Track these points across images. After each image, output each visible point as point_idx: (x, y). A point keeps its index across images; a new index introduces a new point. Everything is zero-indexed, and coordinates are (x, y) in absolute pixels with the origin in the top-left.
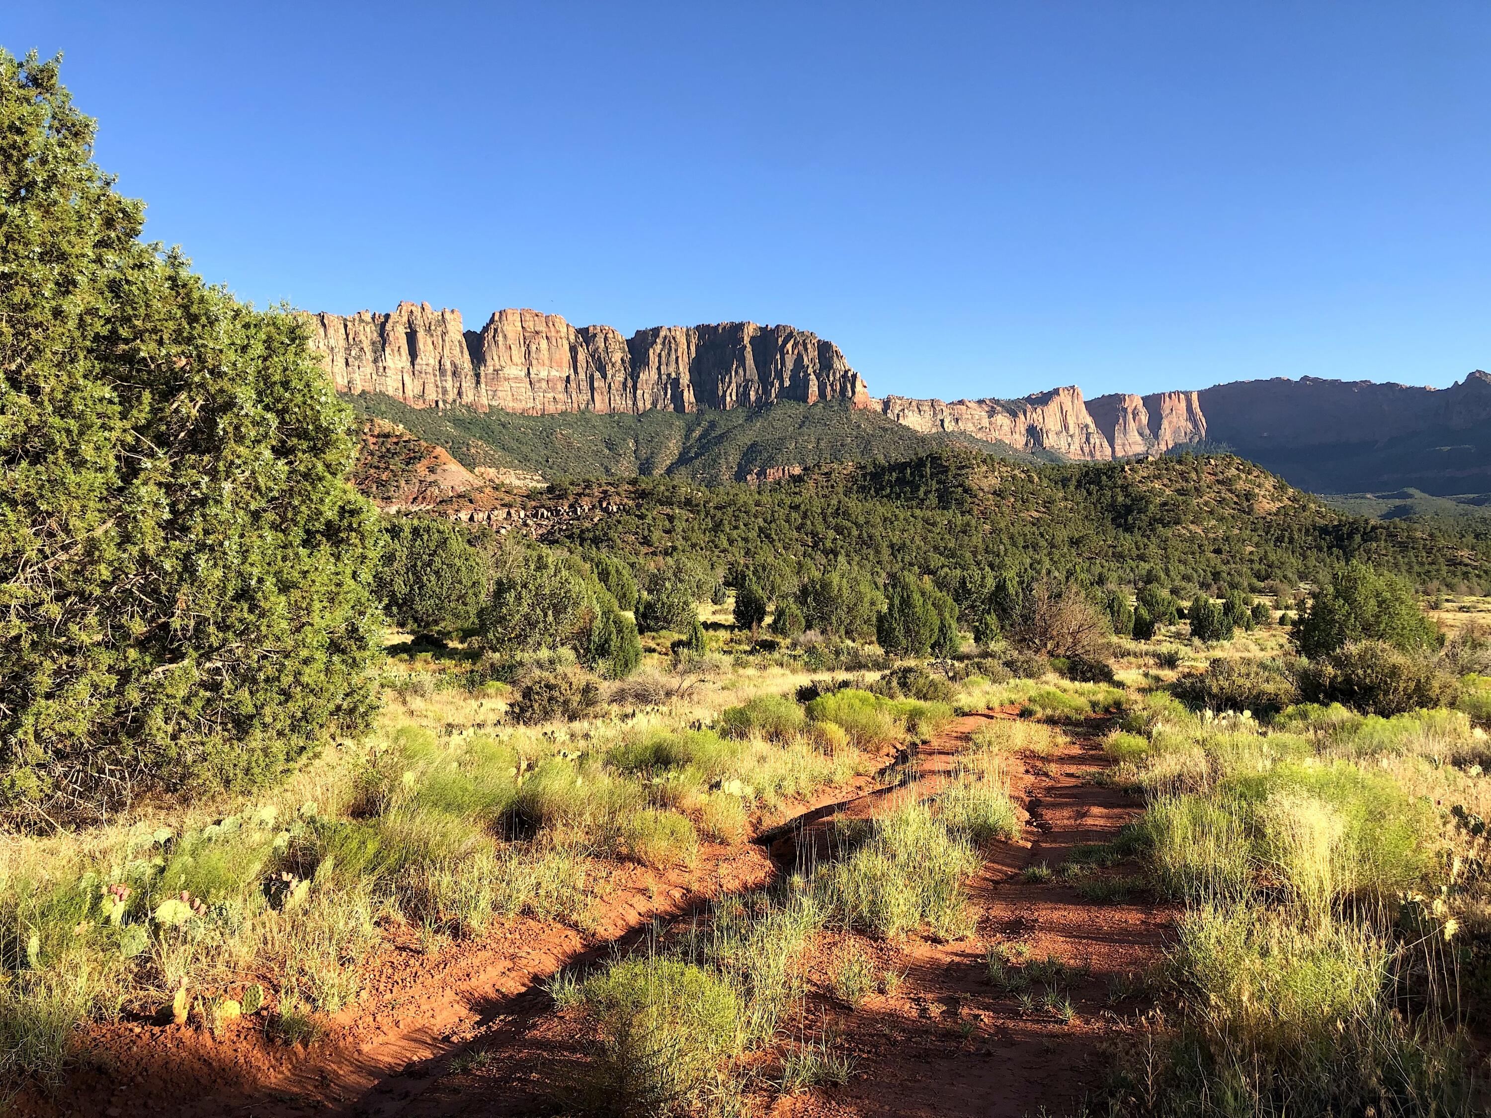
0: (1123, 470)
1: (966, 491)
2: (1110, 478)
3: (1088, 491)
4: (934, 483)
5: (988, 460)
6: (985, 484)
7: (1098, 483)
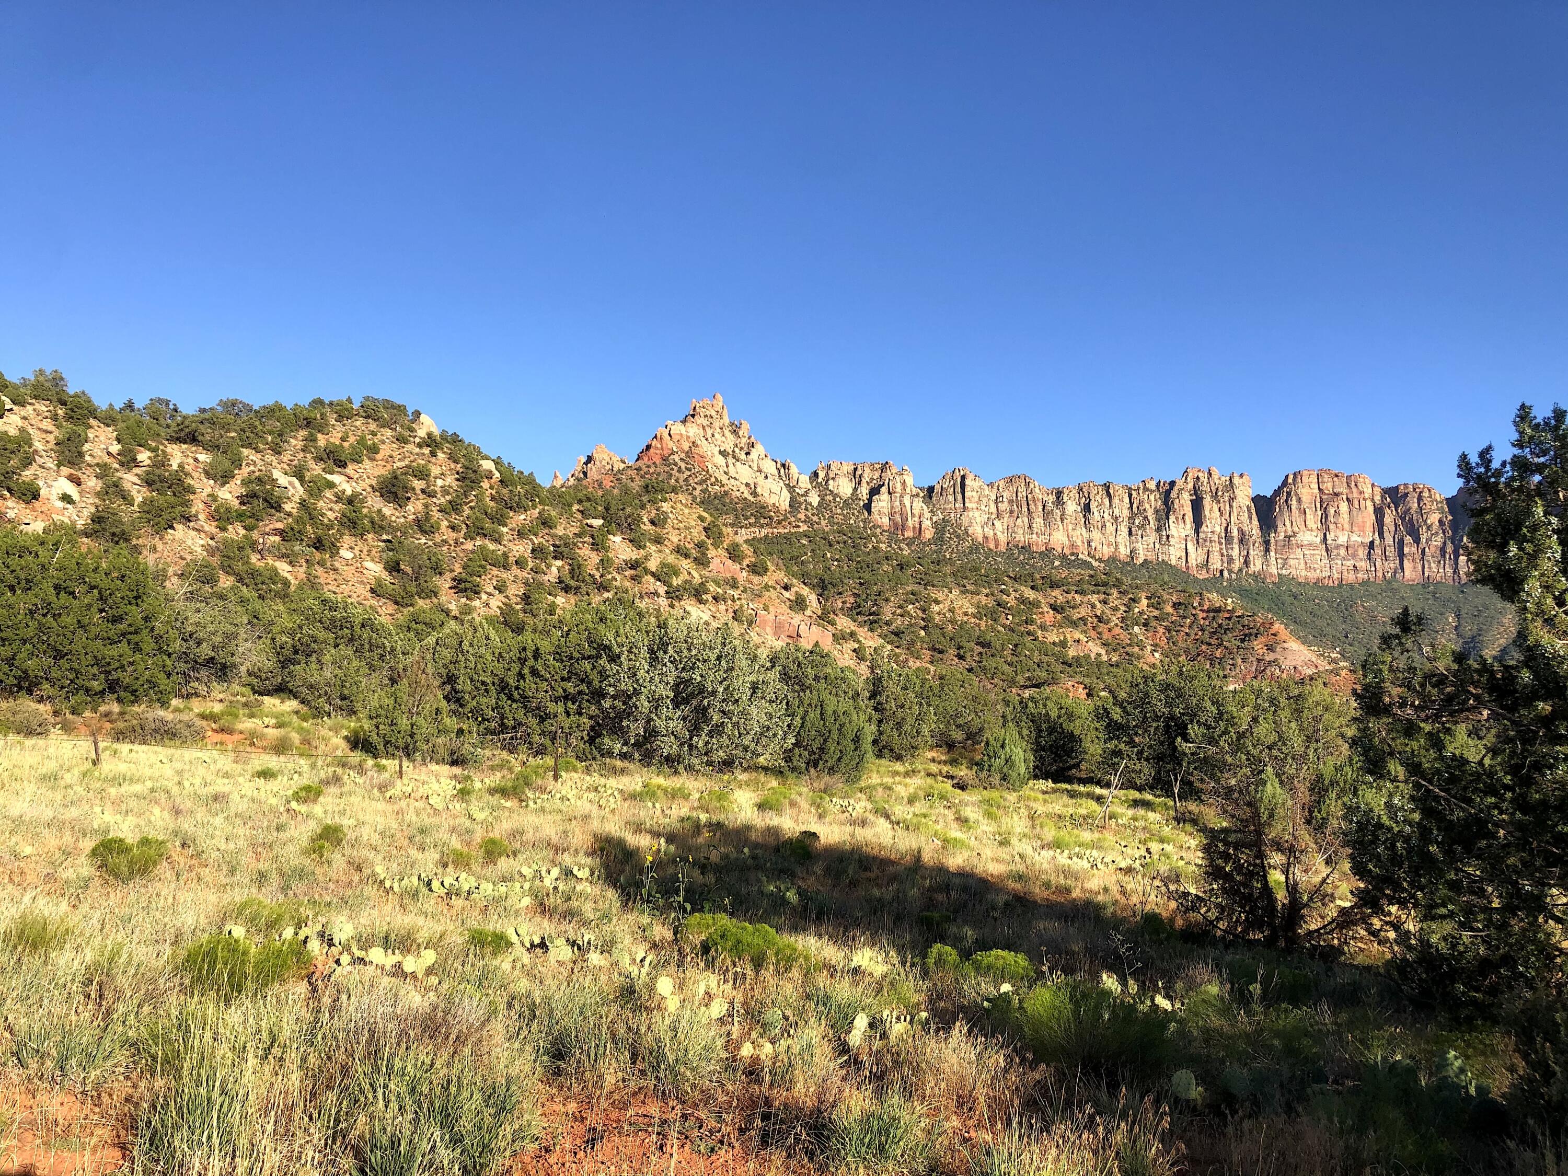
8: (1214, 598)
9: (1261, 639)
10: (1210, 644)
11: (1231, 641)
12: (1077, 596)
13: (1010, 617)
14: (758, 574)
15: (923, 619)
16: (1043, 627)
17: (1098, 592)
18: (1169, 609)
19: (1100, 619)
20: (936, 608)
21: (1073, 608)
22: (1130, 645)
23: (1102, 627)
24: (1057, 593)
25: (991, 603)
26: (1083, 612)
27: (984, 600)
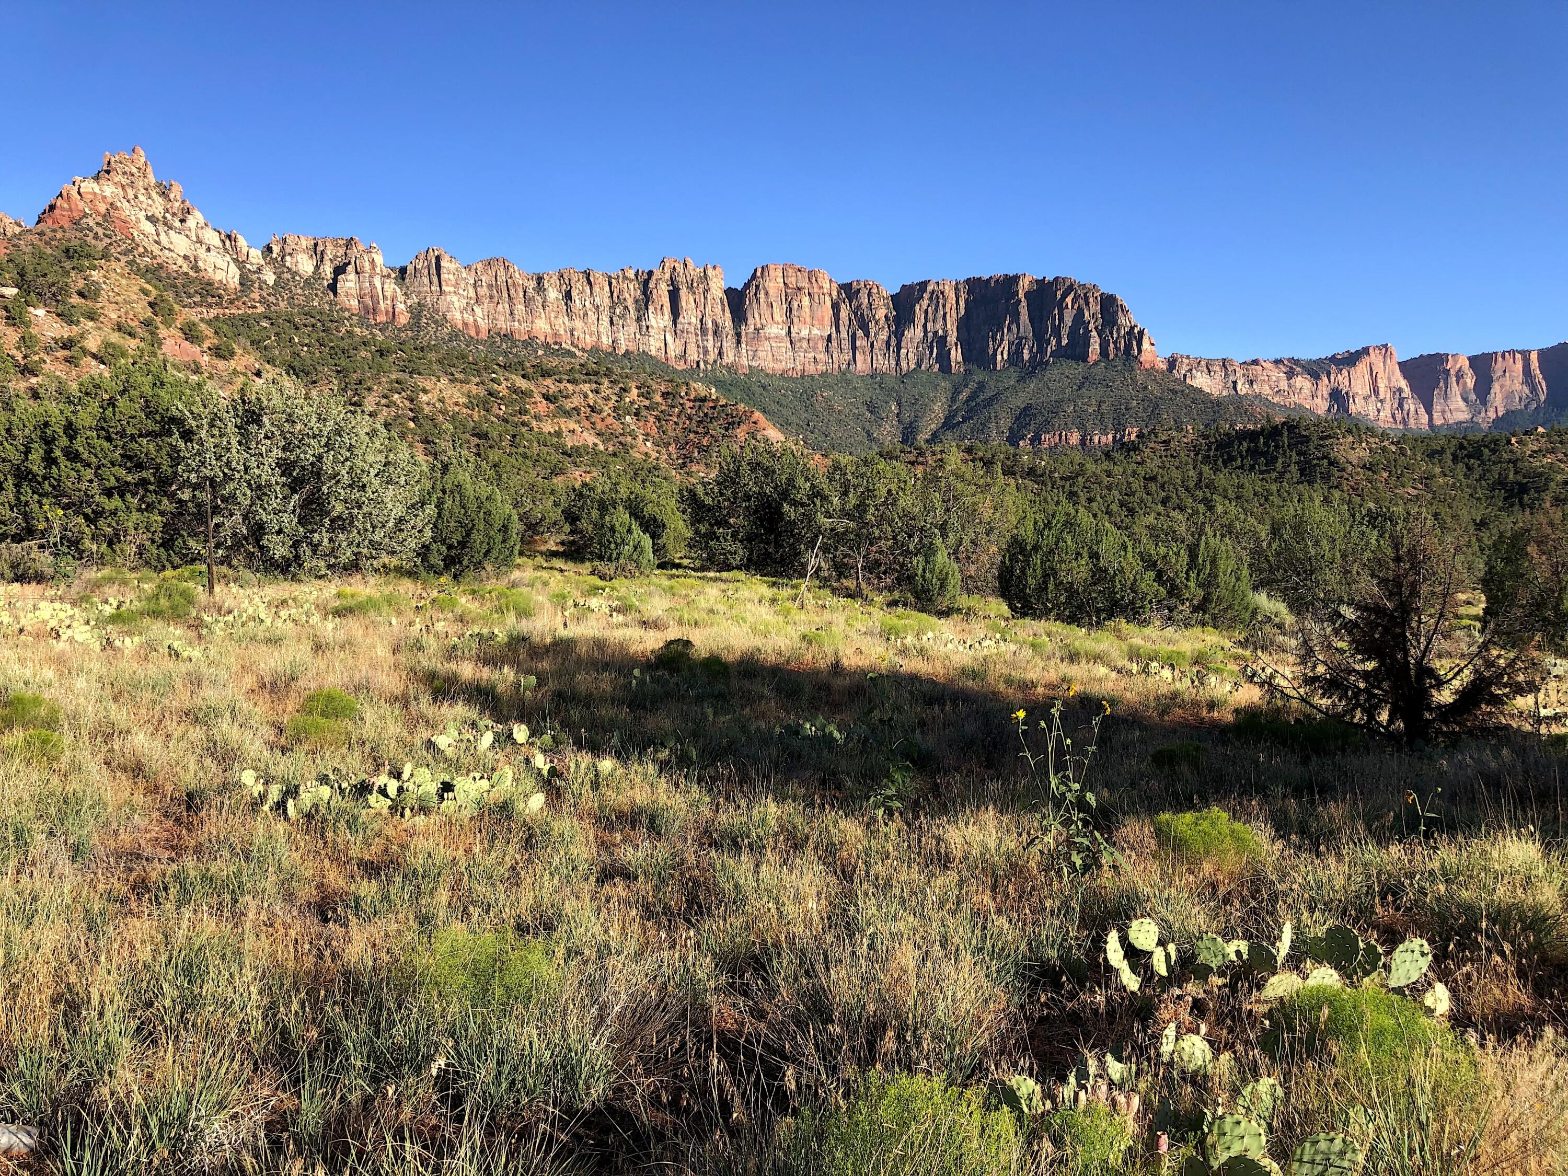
0: (1509, 442)
1: (1331, 463)
2: (1494, 451)
3: (1467, 465)
4: (1294, 453)
5: (1354, 430)
6: (1353, 456)
7: (1479, 457)
8: (699, 388)
9: (744, 427)
10: (697, 433)
11: (716, 429)
12: (569, 385)
13: (503, 407)
14: (223, 357)
15: (411, 410)
16: (537, 418)
17: (590, 382)
18: (658, 398)
19: (593, 410)
20: (424, 398)
21: (566, 397)
22: (621, 435)
23: (595, 417)
24: (549, 382)
25: (483, 393)
26: (576, 401)
27: (474, 390)
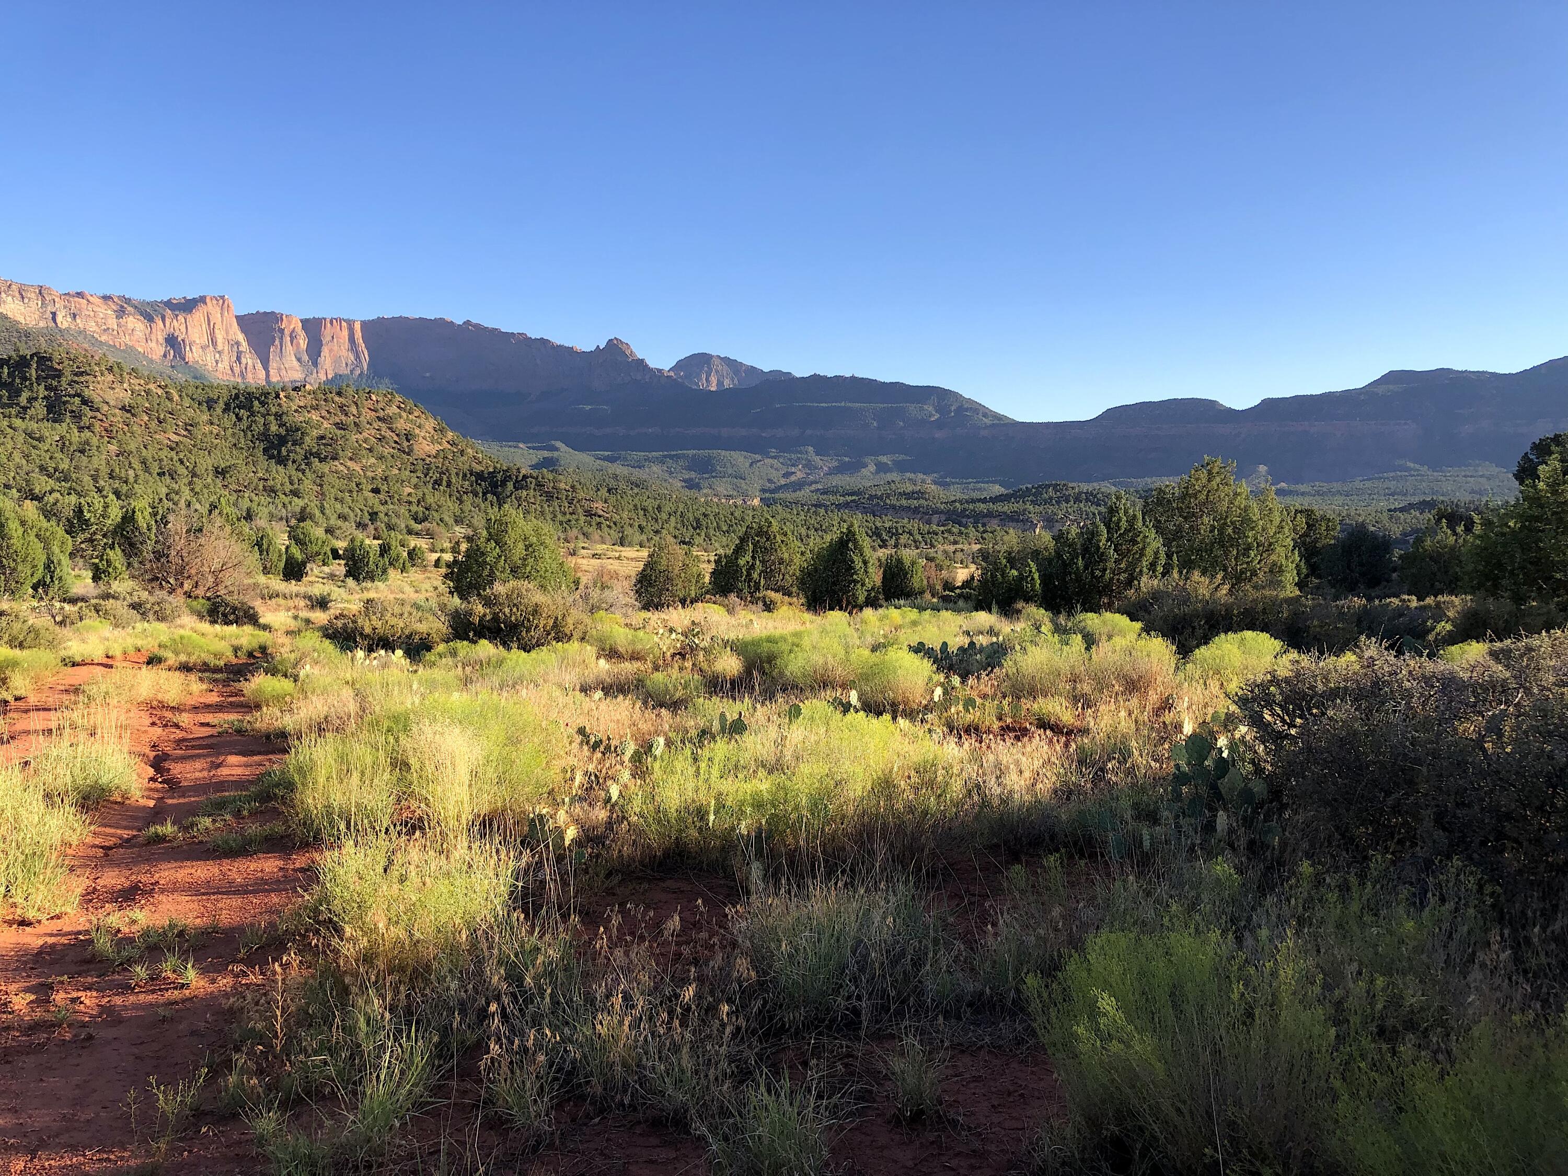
0: (277, 396)
1: (85, 402)
2: (263, 404)
3: (237, 415)
4: (42, 388)
5: (116, 369)
6: (110, 396)
7: (250, 408)
